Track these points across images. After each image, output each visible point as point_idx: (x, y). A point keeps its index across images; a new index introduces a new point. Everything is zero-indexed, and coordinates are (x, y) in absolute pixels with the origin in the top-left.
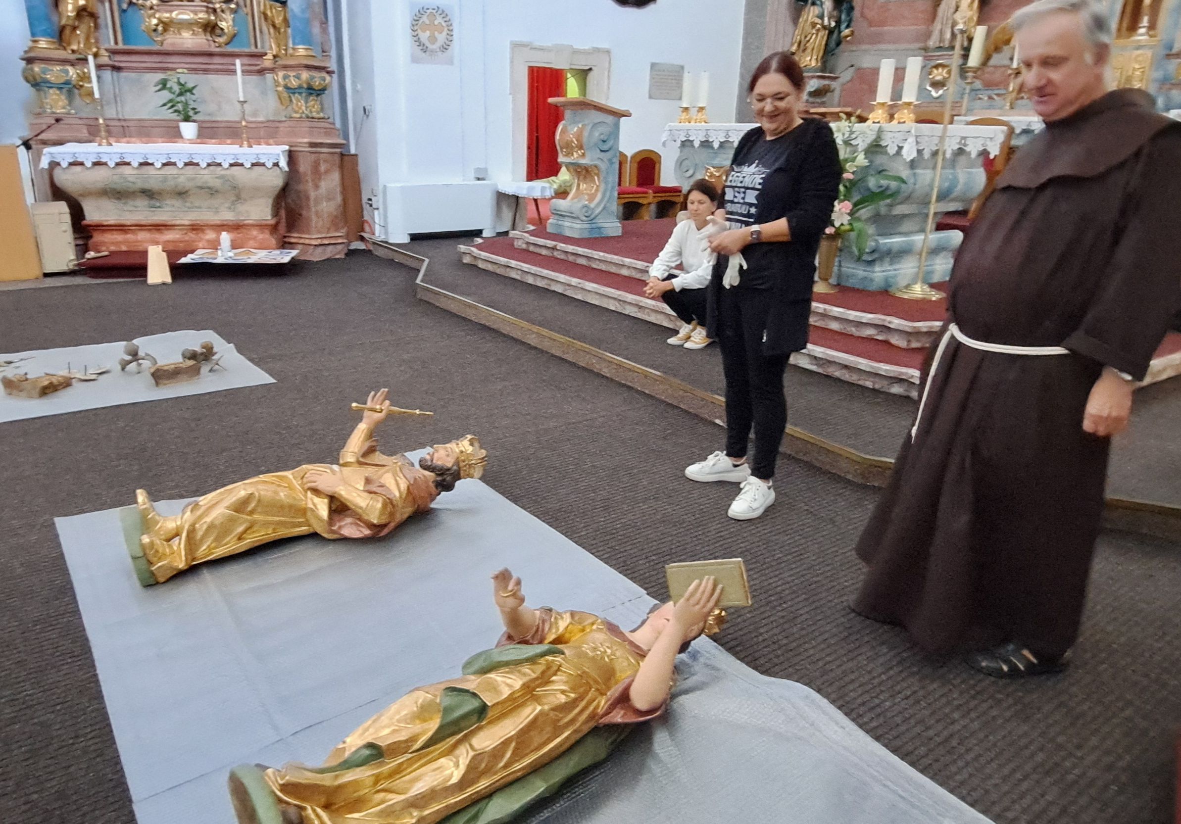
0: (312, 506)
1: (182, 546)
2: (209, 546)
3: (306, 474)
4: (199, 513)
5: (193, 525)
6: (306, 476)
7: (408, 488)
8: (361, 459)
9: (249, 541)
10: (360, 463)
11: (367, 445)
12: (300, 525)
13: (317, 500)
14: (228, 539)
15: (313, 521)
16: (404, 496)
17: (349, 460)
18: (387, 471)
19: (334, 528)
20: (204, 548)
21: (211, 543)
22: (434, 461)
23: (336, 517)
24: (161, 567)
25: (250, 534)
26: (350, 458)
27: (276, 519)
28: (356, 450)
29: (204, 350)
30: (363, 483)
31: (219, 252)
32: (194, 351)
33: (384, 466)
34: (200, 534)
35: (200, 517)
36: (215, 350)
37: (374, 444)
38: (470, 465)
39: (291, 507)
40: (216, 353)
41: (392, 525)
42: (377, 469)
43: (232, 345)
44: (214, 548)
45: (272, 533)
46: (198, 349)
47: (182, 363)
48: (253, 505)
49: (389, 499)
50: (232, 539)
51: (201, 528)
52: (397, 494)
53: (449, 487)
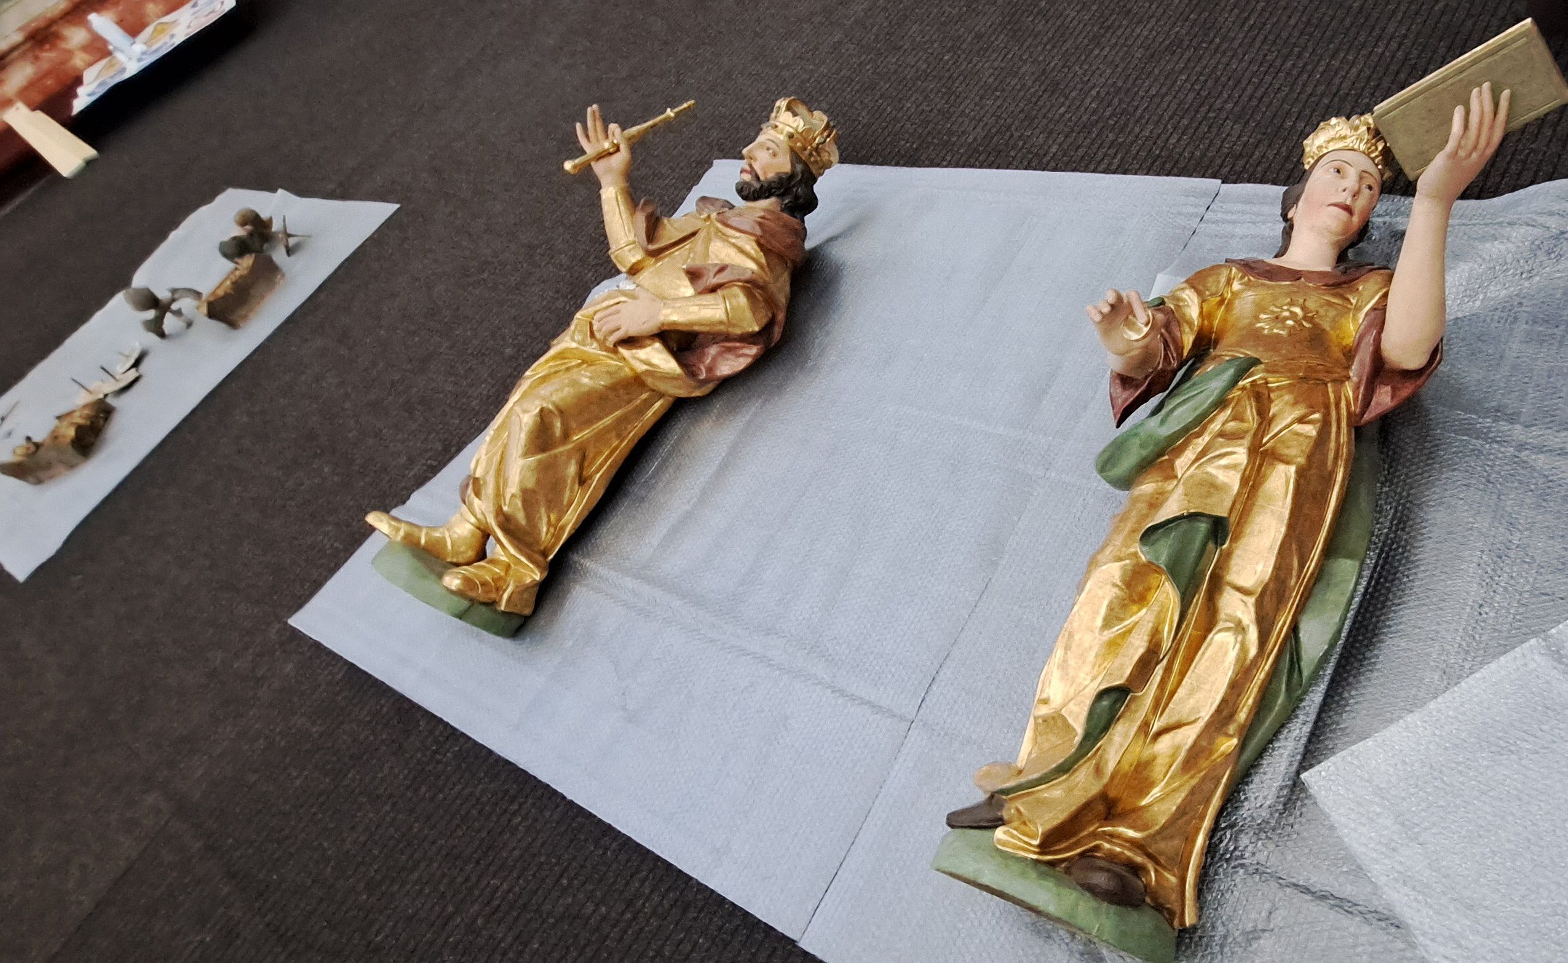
0: (644, 367)
1: (512, 551)
2: (549, 524)
3: (591, 325)
4: (489, 490)
5: (499, 512)
6: (595, 328)
7: (759, 244)
8: (651, 247)
9: (598, 476)
10: (656, 254)
11: (641, 219)
12: (648, 404)
13: (643, 353)
14: (567, 494)
15: (662, 386)
16: (763, 261)
17: (634, 260)
18: (708, 241)
19: (703, 376)
20: (545, 529)
21: (549, 517)
22: (762, 178)
23: (691, 359)
24: (510, 598)
25: (590, 466)
26: (635, 256)
27: (608, 420)
28: (631, 238)
29: (248, 227)
30: (687, 282)
31: (119, 56)
32: (234, 238)
33: (694, 234)
34: (521, 517)
35: (499, 495)
36: (264, 215)
37: (649, 209)
38: (817, 149)
39: (613, 388)
40: (271, 220)
41: (781, 317)
42: (687, 245)
43: (280, 191)
44: (559, 520)
45: (622, 441)
46: (239, 232)
47: (236, 269)
48: (558, 425)
49: (747, 281)
50: (572, 490)
51: (514, 507)
52: (753, 266)
53: (810, 203)
